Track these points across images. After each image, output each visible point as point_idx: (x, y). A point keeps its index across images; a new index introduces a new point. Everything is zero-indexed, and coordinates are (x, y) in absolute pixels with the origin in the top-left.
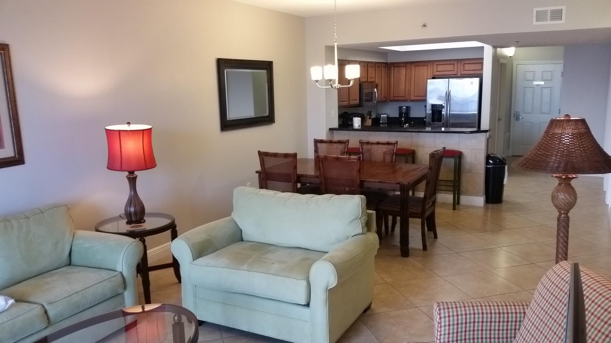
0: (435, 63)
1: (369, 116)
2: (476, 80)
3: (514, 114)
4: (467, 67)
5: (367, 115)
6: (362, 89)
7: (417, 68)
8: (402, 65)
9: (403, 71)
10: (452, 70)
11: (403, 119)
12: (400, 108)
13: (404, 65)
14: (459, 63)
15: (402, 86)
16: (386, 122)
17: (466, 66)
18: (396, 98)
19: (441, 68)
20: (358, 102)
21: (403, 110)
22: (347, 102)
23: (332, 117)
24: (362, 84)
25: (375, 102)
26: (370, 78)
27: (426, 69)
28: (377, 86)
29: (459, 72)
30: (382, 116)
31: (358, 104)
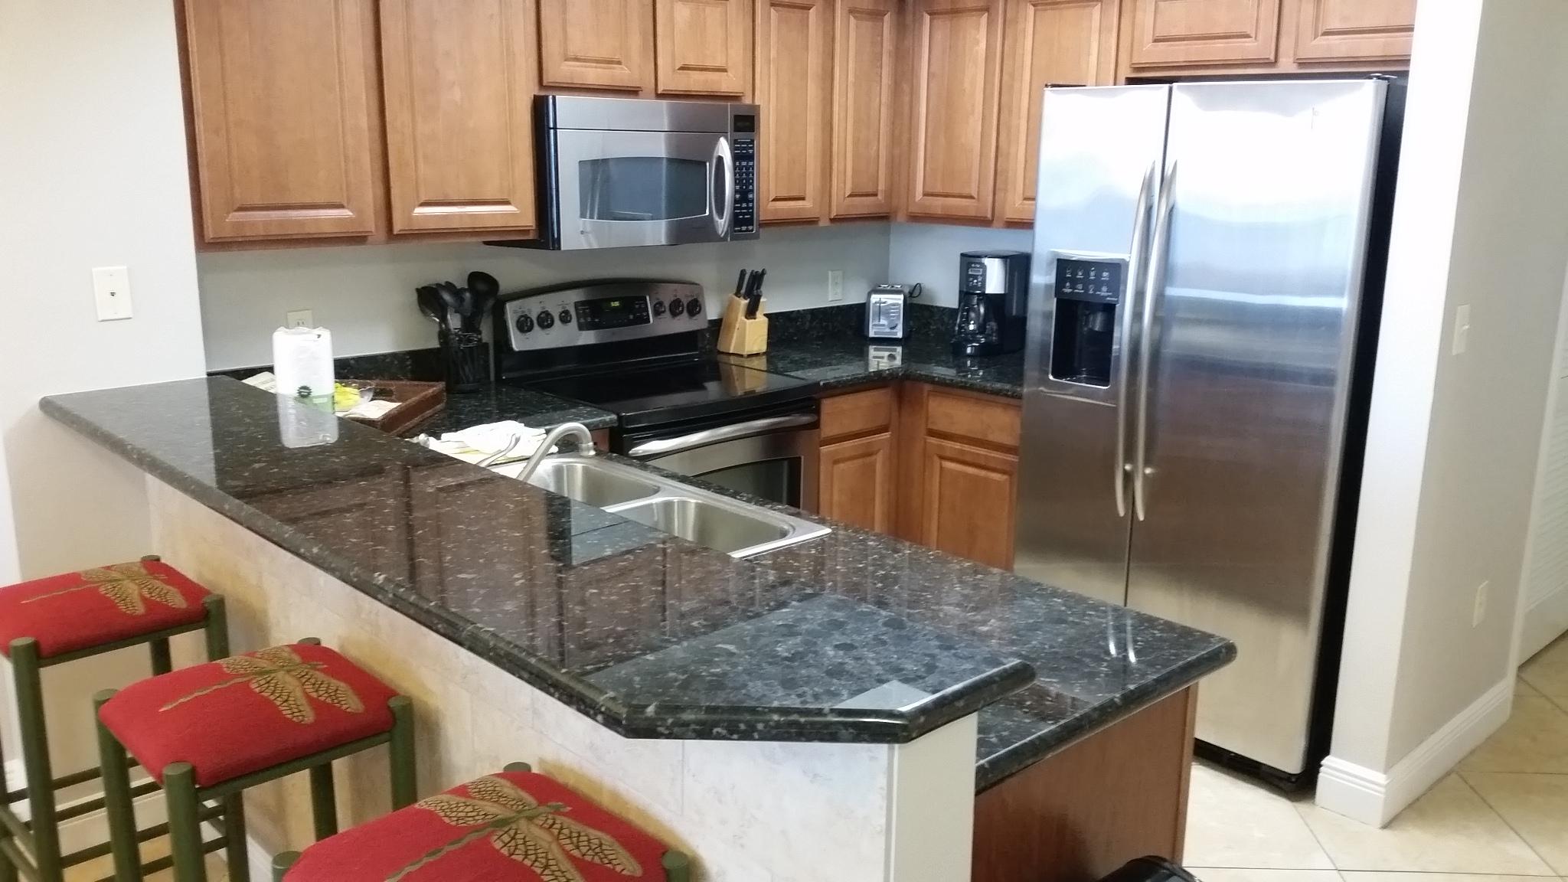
1: (745, 302)
5: (738, 294)
6: (552, 131)
7: (1049, 14)
9: (975, 38)
10: (1244, 29)
11: (972, 327)
12: (970, 262)
15: (972, 131)
16: (900, 335)
18: (938, 205)
19: (1177, 15)
20: (520, 212)
21: (975, 277)
22: (346, 213)
23: (100, 319)
24: (547, 97)
25: (722, 224)
26: (682, 68)
27: (1096, 23)
28: (746, 123)
29: (1286, 43)
30: (875, 298)
31: (527, 232)
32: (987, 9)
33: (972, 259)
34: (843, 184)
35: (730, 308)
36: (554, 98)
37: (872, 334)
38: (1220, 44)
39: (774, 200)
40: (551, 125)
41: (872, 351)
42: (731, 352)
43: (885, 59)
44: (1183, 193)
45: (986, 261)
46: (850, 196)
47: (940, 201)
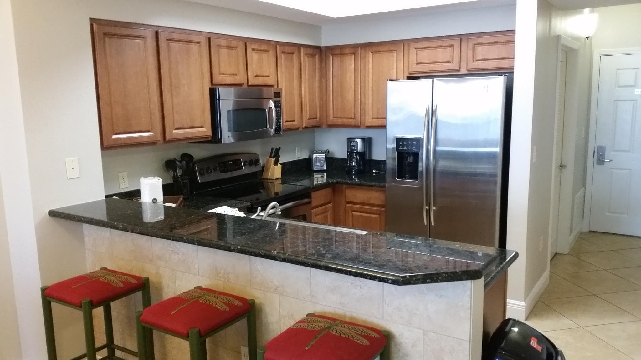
0: (413, 46)
1: (273, 160)
2: (499, 82)
3: (594, 151)
4: (481, 52)
5: (270, 157)
6: (218, 100)
7: (377, 56)
8: (347, 51)
9: (350, 63)
10: (448, 60)
11: (354, 164)
12: (350, 141)
13: (352, 51)
14: (464, 44)
15: (350, 96)
16: (325, 168)
17: (479, 49)
18: (339, 121)
19: (425, 56)
20: (206, 131)
21: (354, 146)
22: (150, 134)
23: (68, 179)
24: (216, 88)
25: (272, 131)
26: (257, 76)
27: (395, 59)
28: (278, 95)
29: (463, 64)
30: (315, 156)
31: (207, 137)
32: (354, 53)
33: (352, 140)
34: (306, 115)
35: (268, 162)
36: (218, 89)
37: (314, 169)
38: (440, 65)
39: (286, 122)
40: (218, 98)
41: (315, 175)
42: (269, 178)
43: (317, 71)
44: (440, 115)
45: (357, 140)
46: (309, 119)
47: (340, 120)
